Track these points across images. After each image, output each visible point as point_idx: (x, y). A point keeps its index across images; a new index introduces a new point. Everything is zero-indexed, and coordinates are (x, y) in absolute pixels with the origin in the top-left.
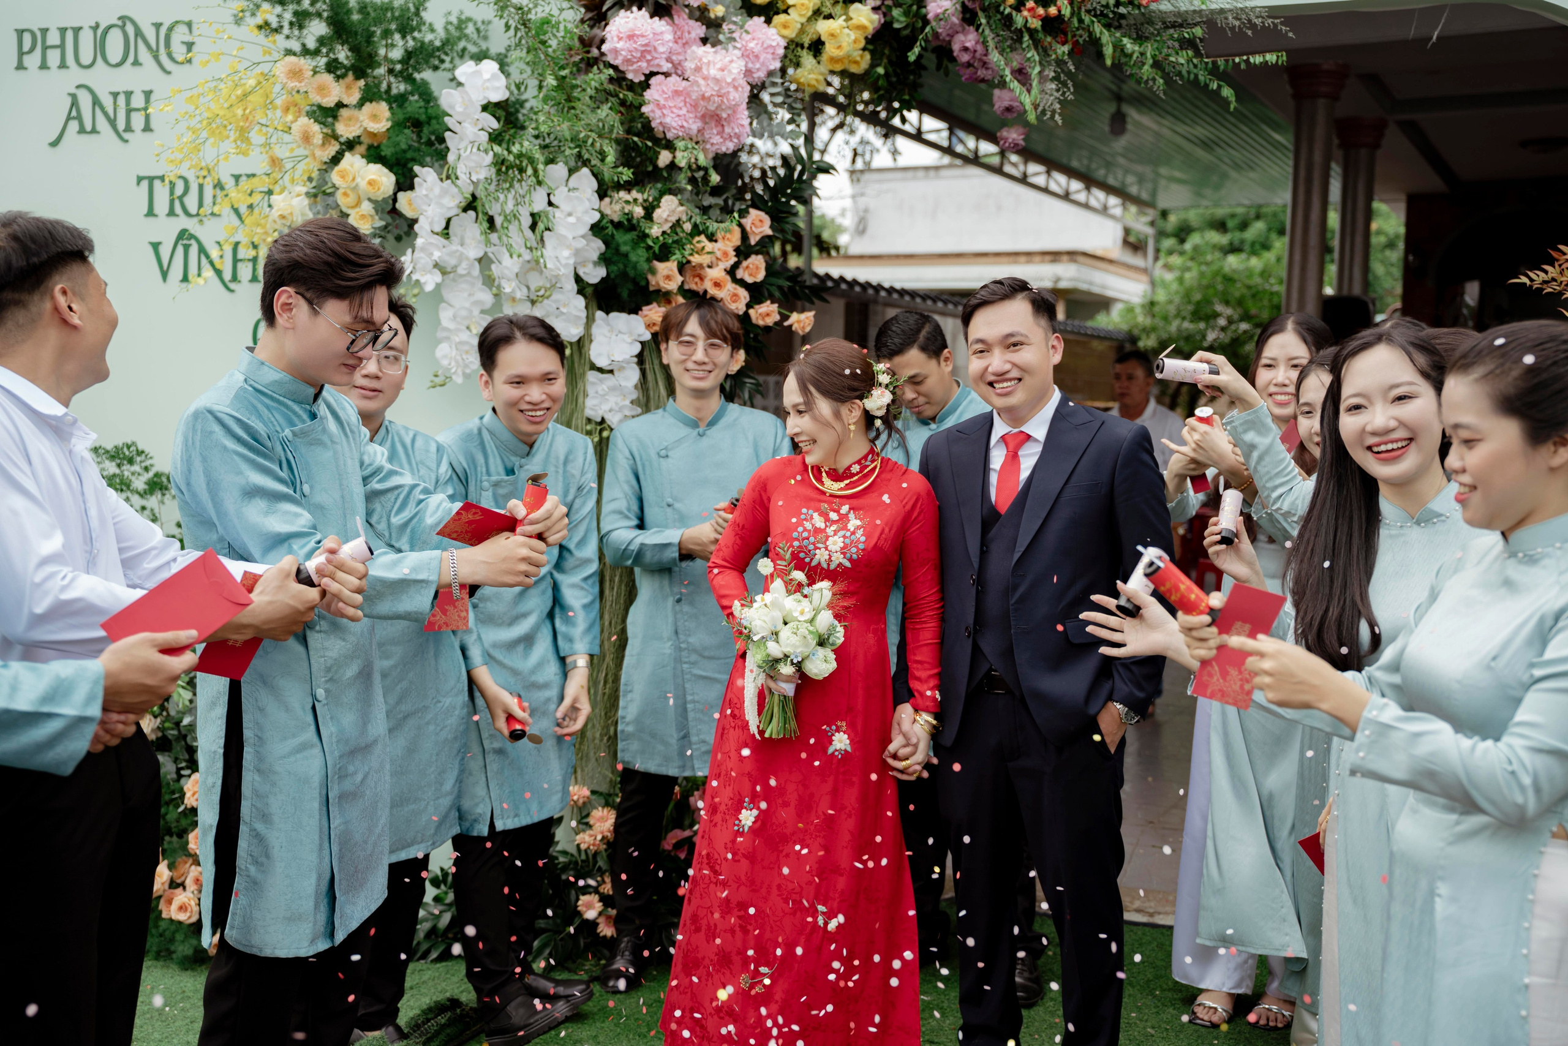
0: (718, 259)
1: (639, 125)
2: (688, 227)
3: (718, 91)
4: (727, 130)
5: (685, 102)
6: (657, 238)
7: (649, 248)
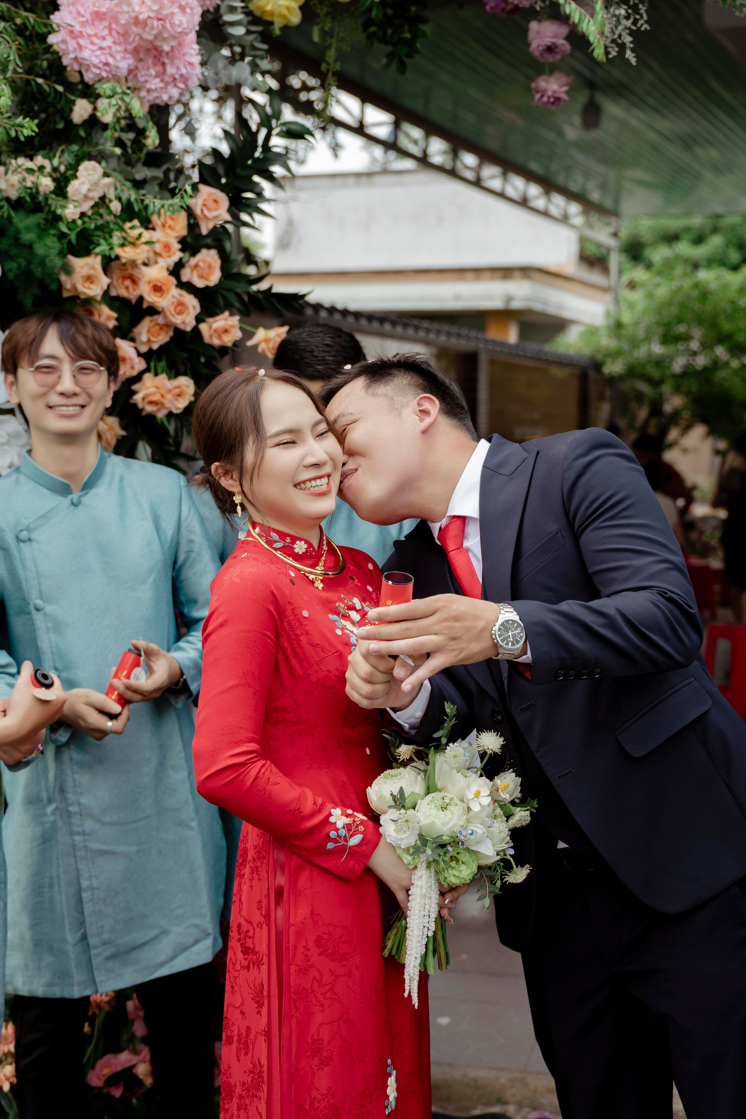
0: (156, 254)
1: (45, 64)
2: (116, 207)
3: (158, 11)
4: (170, 70)
5: (110, 30)
6: (74, 221)
7: (62, 236)
